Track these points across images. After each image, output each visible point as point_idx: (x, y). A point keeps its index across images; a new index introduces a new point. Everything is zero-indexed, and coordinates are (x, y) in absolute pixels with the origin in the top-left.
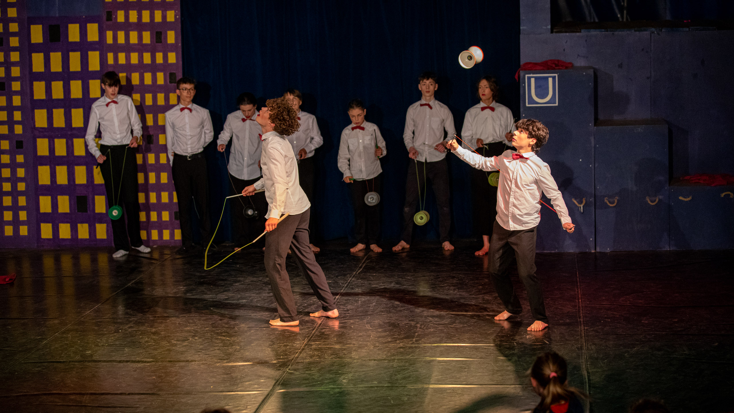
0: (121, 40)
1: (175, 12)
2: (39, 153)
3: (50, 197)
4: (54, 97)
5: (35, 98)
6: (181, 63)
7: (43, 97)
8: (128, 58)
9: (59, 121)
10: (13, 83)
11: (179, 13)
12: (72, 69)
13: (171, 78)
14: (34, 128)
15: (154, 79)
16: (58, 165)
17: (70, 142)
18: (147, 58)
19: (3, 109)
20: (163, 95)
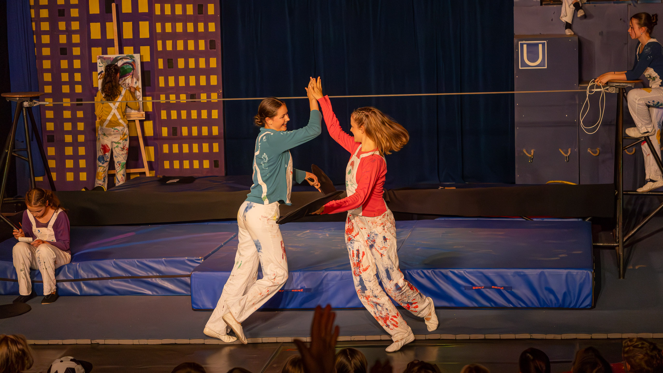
0: (168, 11)
5: (93, 62)
6: (220, 31)
8: (174, 27)
10: (74, 49)
12: (125, 37)
13: (211, 45)
14: (91, 87)
15: (197, 45)
18: (190, 27)
19: (65, 71)
20: (204, 59)
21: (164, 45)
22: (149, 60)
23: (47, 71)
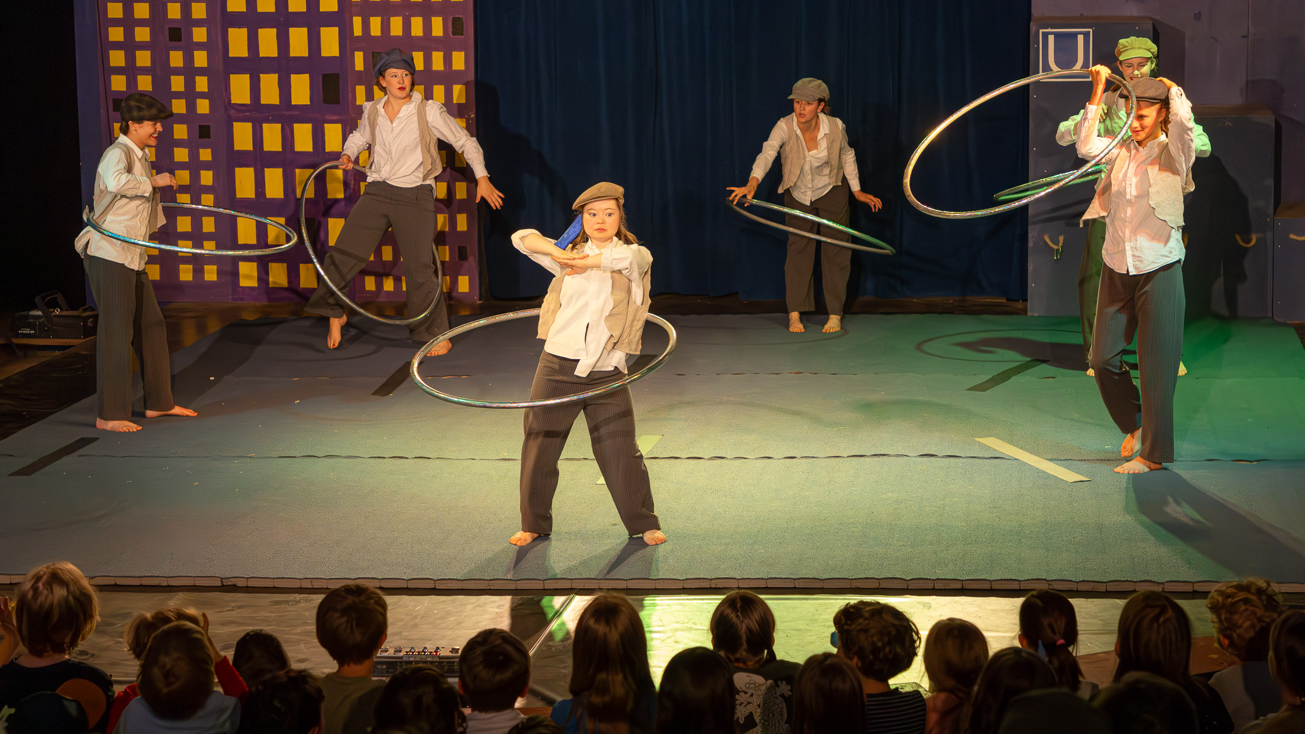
2: (237, 147)
4: (262, 54)
5: (230, 55)
6: (471, 1)
7: (245, 54)
9: (270, 93)
10: (195, 30)
13: (456, 26)
14: (229, 105)
15: (427, 27)
16: (269, 167)
17: (287, 128)
19: (177, 71)
20: (442, 53)
21: (366, 26)
22: (338, 55)
23: (144, 71)
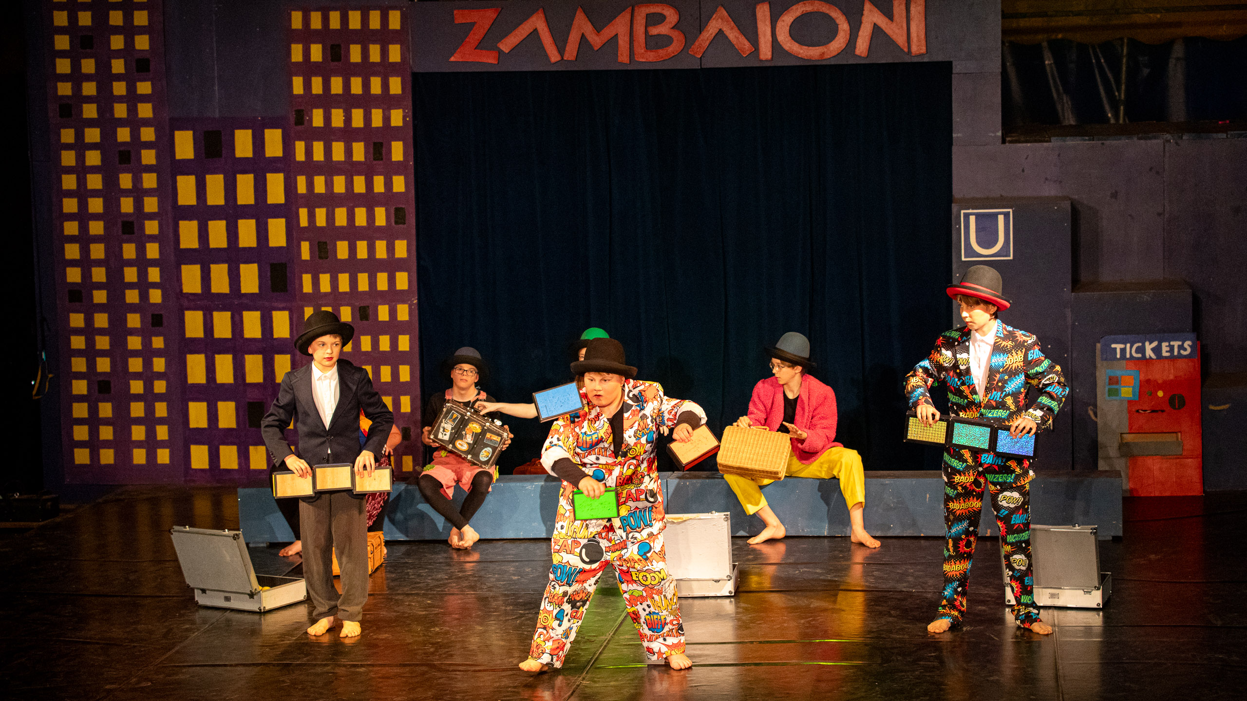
0: (319, 153)
1: (404, 111)
2: (189, 334)
3: (205, 404)
4: (213, 244)
5: (183, 246)
6: (413, 192)
7: (195, 245)
8: (329, 184)
9: (220, 282)
10: (147, 223)
11: (410, 114)
12: (240, 202)
13: (398, 216)
14: (180, 294)
15: (371, 217)
16: (219, 353)
17: (237, 317)
18: (360, 185)
19: (130, 263)
20: (385, 242)
21: (312, 216)
22: (284, 245)
23: (98, 263)
